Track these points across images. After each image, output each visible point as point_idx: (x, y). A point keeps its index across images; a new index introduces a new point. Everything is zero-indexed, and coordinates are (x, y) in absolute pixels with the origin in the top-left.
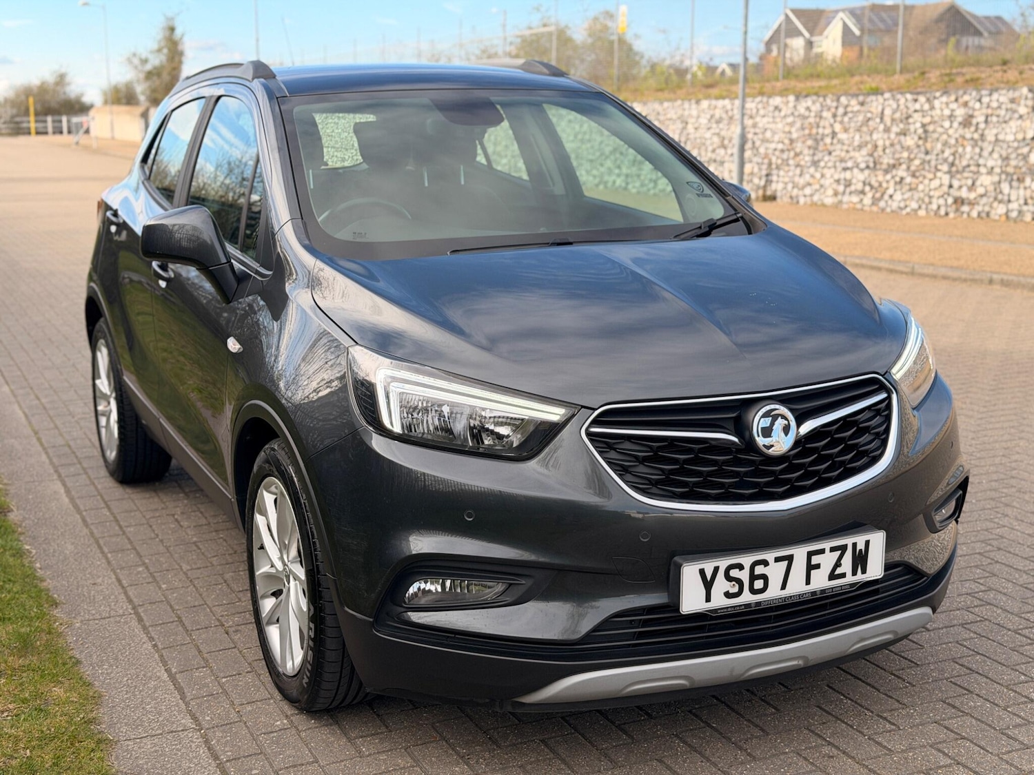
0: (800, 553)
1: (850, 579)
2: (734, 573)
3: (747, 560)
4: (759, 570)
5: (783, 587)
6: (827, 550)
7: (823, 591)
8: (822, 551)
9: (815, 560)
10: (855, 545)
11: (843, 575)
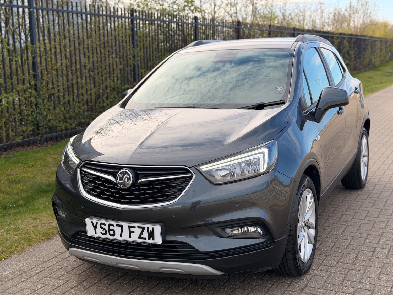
0: (126, 225)
1: (147, 240)
2: (103, 226)
3: (107, 223)
4: (111, 227)
5: (121, 236)
6: (136, 227)
7: (137, 242)
8: (134, 227)
9: (132, 229)
10: (148, 228)
11: (145, 239)
